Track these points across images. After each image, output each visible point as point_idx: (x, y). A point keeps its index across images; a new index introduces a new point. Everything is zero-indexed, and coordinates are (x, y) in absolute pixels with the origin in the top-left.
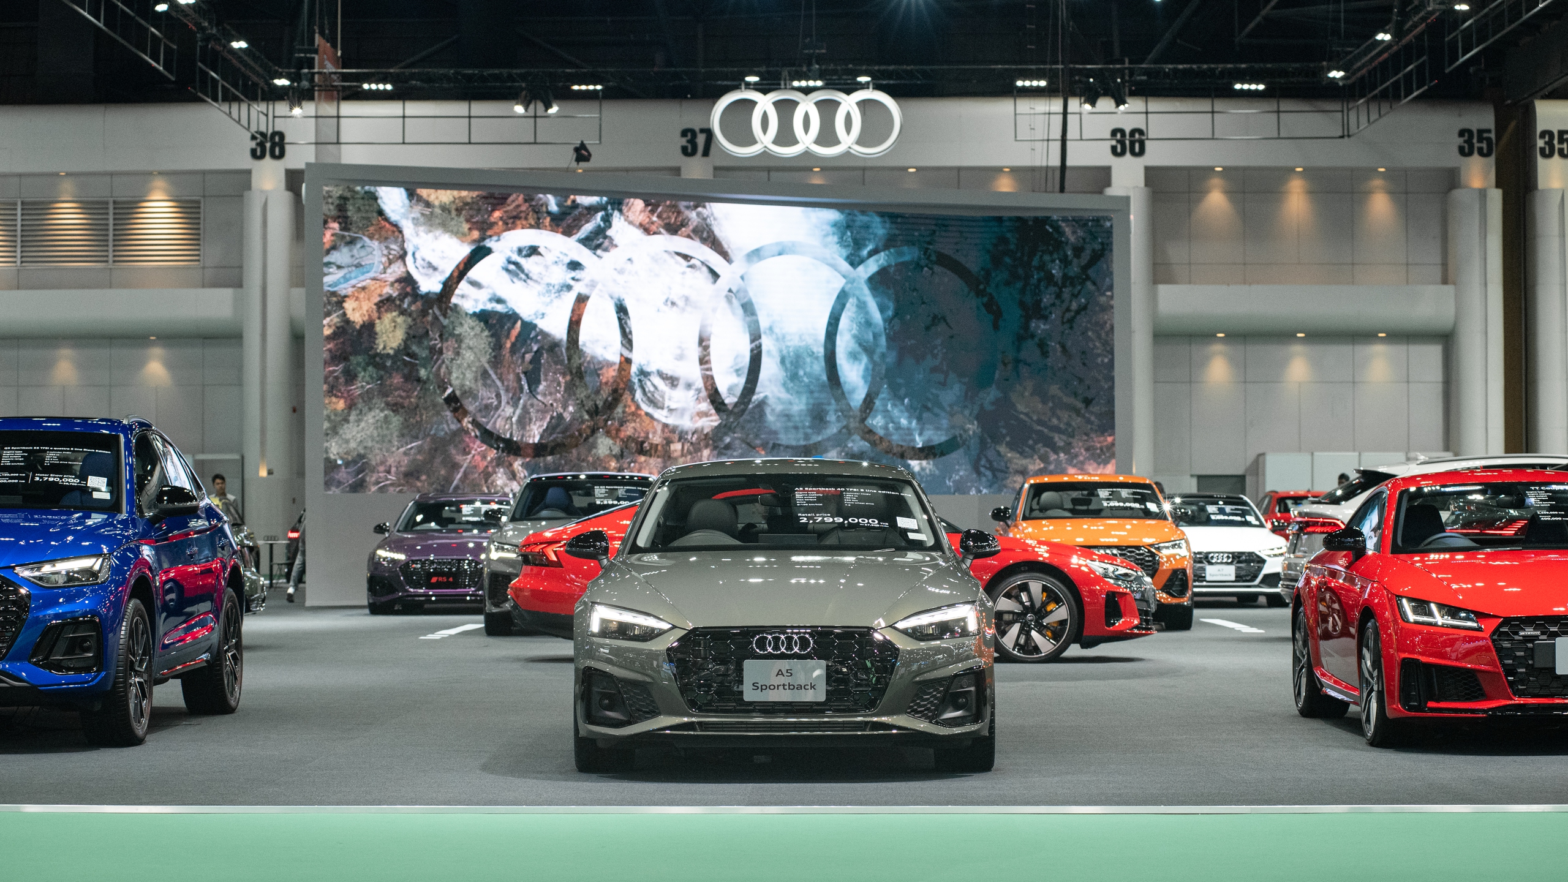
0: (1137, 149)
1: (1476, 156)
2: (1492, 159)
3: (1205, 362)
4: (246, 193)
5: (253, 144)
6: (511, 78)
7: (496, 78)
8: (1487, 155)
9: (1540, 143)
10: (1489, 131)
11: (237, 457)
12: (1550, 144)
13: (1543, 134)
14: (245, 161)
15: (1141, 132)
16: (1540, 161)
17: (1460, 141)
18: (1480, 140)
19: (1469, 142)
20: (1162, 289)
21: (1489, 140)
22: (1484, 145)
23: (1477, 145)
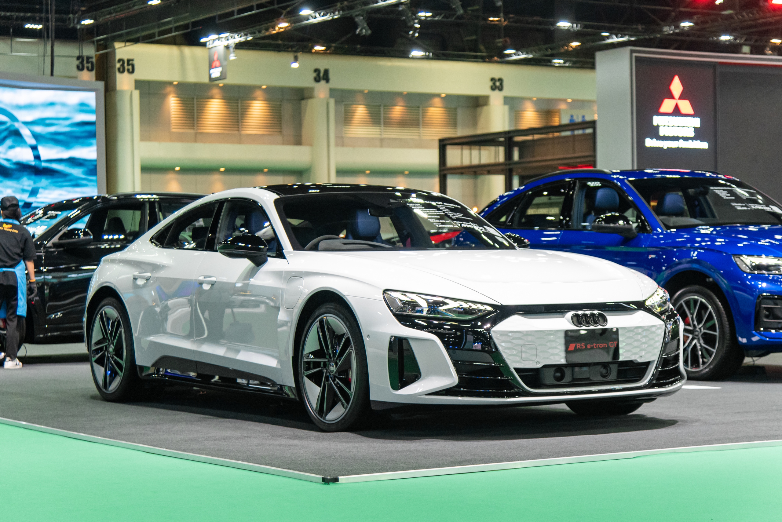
1: (85, 70)
2: (94, 72)
8: (92, 70)
9: (118, 65)
10: (92, 58)
12: (123, 65)
13: (119, 61)
16: (118, 75)
17: (77, 62)
18: (88, 62)
19: (82, 62)
21: (92, 63)
22: (90, 65)
23: (86, 65)
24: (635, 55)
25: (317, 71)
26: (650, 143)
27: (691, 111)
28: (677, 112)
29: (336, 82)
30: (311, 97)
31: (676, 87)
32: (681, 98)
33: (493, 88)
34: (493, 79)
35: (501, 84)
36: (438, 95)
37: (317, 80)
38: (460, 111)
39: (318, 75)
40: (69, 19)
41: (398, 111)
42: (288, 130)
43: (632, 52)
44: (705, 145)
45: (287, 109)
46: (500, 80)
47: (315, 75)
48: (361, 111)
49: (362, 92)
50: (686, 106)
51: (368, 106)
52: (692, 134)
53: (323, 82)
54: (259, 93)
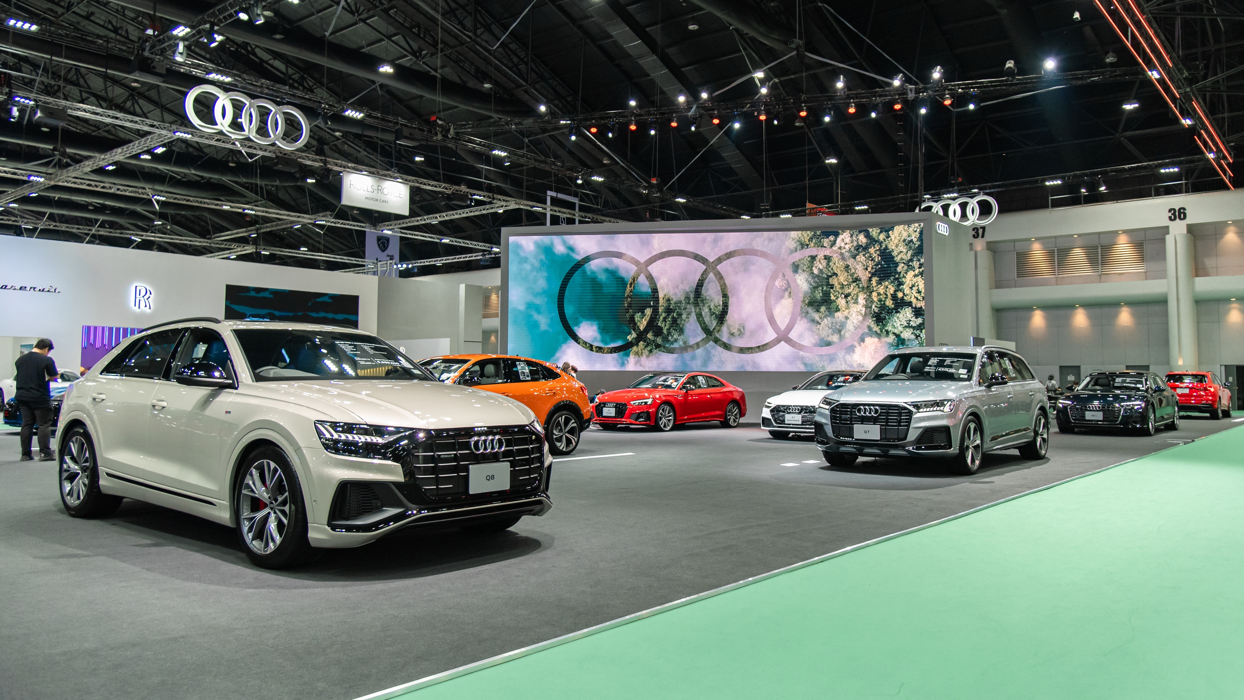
0: (1182, 217)
3: (1227, 312)
15: (1184, 209)
20: (1197, 279)
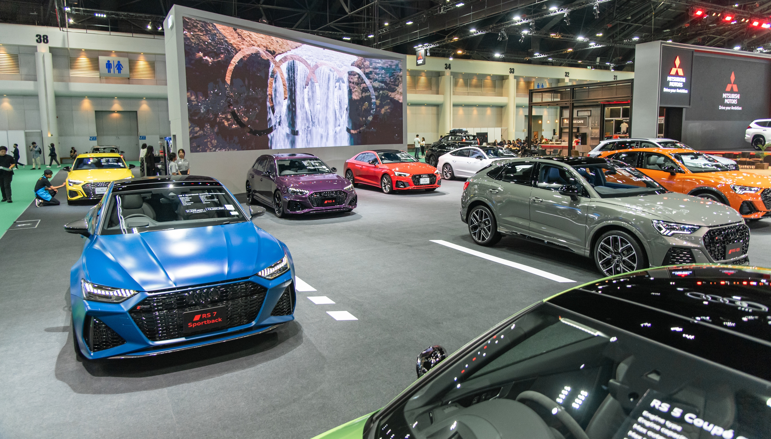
4: (36, 53)
5: (37, 38)
6: (146, 18)
7: (141, 17)
11: (40, 131)
14: (35, 44)
24: (662, 45)
25: (446, 64)
26: (665, 90)
27: (682, 74)
28: (677, 75)
29: (453, 69)
30: (444, 75)
31: (678, 62)
32: (678, 68)
33: (510, 72)
34: (510, 69)
35: (513, 71)
36: (489, 75)
37: (446, 68)
38: (497, 82)
39: (447, 66)
40: (361, 36)
41: (474, 81)
42: (434, 88)
43: (661, 43)
44: (686, 92)
45: (434, 79)
46: (513, 69)
47: (445, 66)
48: (461, 81)
49: (462, 73)
50: (681, 72)
51: (463, 79)
52: (682, 86)
53: (448, 69)
54: (423, 74)
